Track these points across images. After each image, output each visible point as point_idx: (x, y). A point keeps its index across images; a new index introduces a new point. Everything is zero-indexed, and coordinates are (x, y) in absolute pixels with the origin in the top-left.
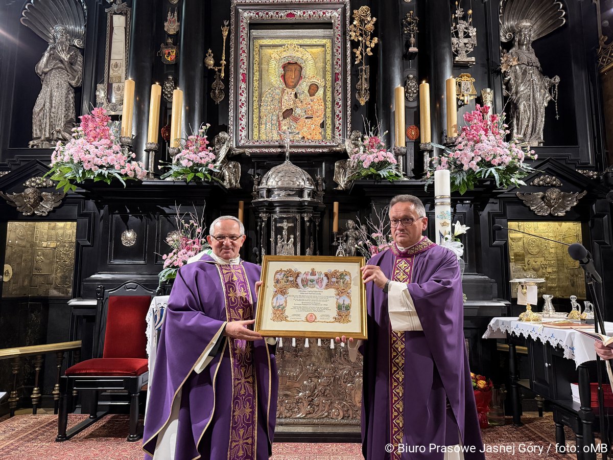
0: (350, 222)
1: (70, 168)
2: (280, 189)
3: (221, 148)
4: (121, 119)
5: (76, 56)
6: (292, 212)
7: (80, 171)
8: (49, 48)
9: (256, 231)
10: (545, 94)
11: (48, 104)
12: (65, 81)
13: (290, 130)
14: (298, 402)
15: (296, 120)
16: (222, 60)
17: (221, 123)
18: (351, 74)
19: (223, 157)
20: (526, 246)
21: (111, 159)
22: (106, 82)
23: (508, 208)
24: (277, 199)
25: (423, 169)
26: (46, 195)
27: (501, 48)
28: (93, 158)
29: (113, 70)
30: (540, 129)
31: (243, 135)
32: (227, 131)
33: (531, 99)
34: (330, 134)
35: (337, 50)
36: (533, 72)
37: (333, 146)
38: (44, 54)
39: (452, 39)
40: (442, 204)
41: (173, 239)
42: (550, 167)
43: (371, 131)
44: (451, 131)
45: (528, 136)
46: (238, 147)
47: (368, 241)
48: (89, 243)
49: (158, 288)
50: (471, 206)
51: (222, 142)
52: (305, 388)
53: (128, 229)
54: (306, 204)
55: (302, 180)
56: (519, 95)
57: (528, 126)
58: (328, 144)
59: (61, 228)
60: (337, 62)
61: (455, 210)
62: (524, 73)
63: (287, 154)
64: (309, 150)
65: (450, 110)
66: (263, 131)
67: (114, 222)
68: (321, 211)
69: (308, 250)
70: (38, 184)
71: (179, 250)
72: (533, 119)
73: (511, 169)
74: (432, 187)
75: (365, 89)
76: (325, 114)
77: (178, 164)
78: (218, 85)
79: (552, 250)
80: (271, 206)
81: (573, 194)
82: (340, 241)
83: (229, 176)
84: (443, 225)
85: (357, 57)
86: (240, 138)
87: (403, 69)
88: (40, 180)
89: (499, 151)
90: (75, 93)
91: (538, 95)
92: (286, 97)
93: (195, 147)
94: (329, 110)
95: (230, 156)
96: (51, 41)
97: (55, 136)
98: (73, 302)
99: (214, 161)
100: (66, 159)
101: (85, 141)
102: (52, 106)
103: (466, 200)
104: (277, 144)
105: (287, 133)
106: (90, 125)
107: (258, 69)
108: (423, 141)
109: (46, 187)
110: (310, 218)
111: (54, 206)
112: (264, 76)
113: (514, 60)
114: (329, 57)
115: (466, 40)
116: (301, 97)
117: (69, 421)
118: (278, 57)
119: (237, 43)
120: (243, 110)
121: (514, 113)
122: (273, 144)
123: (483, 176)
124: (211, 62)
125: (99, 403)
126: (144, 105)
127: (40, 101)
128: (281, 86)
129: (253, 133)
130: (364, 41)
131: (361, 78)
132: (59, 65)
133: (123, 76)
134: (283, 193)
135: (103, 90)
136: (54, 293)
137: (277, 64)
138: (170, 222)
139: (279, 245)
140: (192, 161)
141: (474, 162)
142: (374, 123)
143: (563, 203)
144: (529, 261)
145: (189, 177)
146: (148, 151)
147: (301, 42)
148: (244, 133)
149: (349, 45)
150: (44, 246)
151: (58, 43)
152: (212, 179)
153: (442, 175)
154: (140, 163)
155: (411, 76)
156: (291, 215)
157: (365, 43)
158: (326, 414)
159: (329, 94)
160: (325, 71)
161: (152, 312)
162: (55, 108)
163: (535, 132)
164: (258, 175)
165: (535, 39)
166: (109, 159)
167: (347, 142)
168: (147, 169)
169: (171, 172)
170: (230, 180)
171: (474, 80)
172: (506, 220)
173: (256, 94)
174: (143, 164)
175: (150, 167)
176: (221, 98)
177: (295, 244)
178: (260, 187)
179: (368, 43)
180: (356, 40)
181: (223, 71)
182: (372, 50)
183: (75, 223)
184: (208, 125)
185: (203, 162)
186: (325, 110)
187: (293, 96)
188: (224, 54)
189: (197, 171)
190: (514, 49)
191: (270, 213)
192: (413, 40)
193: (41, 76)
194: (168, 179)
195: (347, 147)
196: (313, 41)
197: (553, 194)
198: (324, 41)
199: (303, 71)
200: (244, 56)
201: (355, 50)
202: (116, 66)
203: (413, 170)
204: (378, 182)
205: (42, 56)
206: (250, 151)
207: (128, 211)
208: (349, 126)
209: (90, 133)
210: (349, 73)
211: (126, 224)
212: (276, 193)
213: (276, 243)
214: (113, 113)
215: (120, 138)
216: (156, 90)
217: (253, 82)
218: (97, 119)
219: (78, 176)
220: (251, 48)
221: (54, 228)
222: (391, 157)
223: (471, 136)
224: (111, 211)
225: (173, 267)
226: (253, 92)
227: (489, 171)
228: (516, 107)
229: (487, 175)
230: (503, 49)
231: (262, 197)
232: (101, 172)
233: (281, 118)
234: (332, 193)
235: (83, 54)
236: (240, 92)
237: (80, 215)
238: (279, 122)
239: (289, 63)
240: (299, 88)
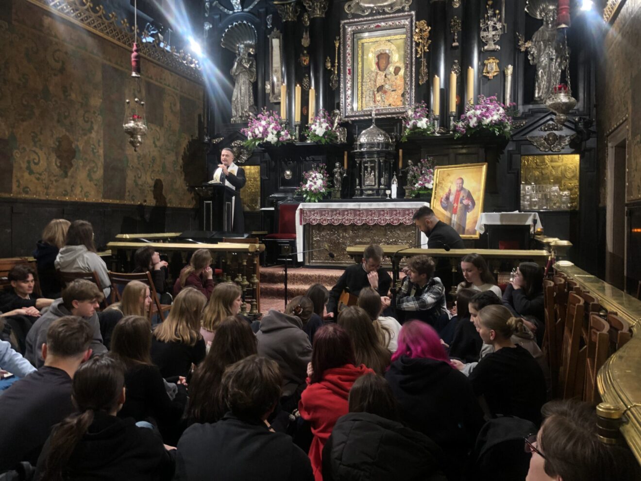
0: (410, 161)
2: (366, 144)
3: (335, 119)
5: (252, 63)
8: (237, 59)
11: (239, 96)
12: (248, 79)
15: (385, 92)
16: (335, 63)
17: (336, 102)
19: (337, 124)
22: (271, 81)
23: (523, 147)
24: (364, 150)
29: (274, 74)
33: (547, 68)
36: (551, 47)
38: (235, 63)
39: (482, 33)
42: (552, 117)
48: (267, 178)
53: (288, 170)
54: (381, 152)
57: (544, 87)
58: (401, 111)
62: (545, 47)
63: (373, 120)
64: (388, 116)
66: (364, 102)
67: (280, 165)
70: (238, 145)
72: (547, 82)
76: (404, 88)
78: (334, 78)
80: (362, 154)
83: (340, 136)
85: (419, 53)
86: (347, 111)
88: (239, 142)
90: (253, 86)
92: (379, 78)
97: (245, 115)
102: (241, 96)
104: (369, 113)
107: (361, 60)
109: (242, 146)
110: (384, 160)
111: (247, 157)
112: (365, 64)
115: (494, 33)
116: (389, 77)
119: (345, 49)
120: (349, 93)
124: (329, 65)
127: (234, 94)
128: (376, 71)
129: (358, 104)
131: (421, 66)
132: (244, 70)
133: (280, 77)
134: (368, 146)
135: (269, 85)
138: (309, 165)
139: (366, 176)
143: (559, 142)
146: (295, 126)
147: (389, 38)
148: (349, 108)
149: (414, 45)
151: (242, 58)
155: (456, 61)
156: (373, 159)
157: (423, 43)
162: (243, 97)
170: (341, 139)
171: (498, 61)
172: (520, 155)
173: (360, 77)
175: (297, 135)
176: (335, 86)
177: (375, 175)
179: (425, 44)
180: (418, 42)
181: (336, 70)
182: (428, 48)
183: (259, 167)
186: (405, 84)
187: (383, 76)
188: (336, 59)
191: (361, 158)
192: (456, 38)
193: (234, 76)
196: (397, 37)
197: (550, 137)
199: (390, 58)
200: (349, 58)
201: (417, 48)
202: (276, 71)
205: (233, 64)
206: (352, 119)
208: (413, 99)
210: (414, 63)
211: (286, 167)
212: (364, 146)
213: (364, 175)
220: (355, 48)
226: (358, 76)
231: (357, 149)
233: (376, 93)
234: (398, 144)
236: (347, 81)
237: (261, 162)
238: (374, 94)
239: (381, 54)
240: (387, 72)
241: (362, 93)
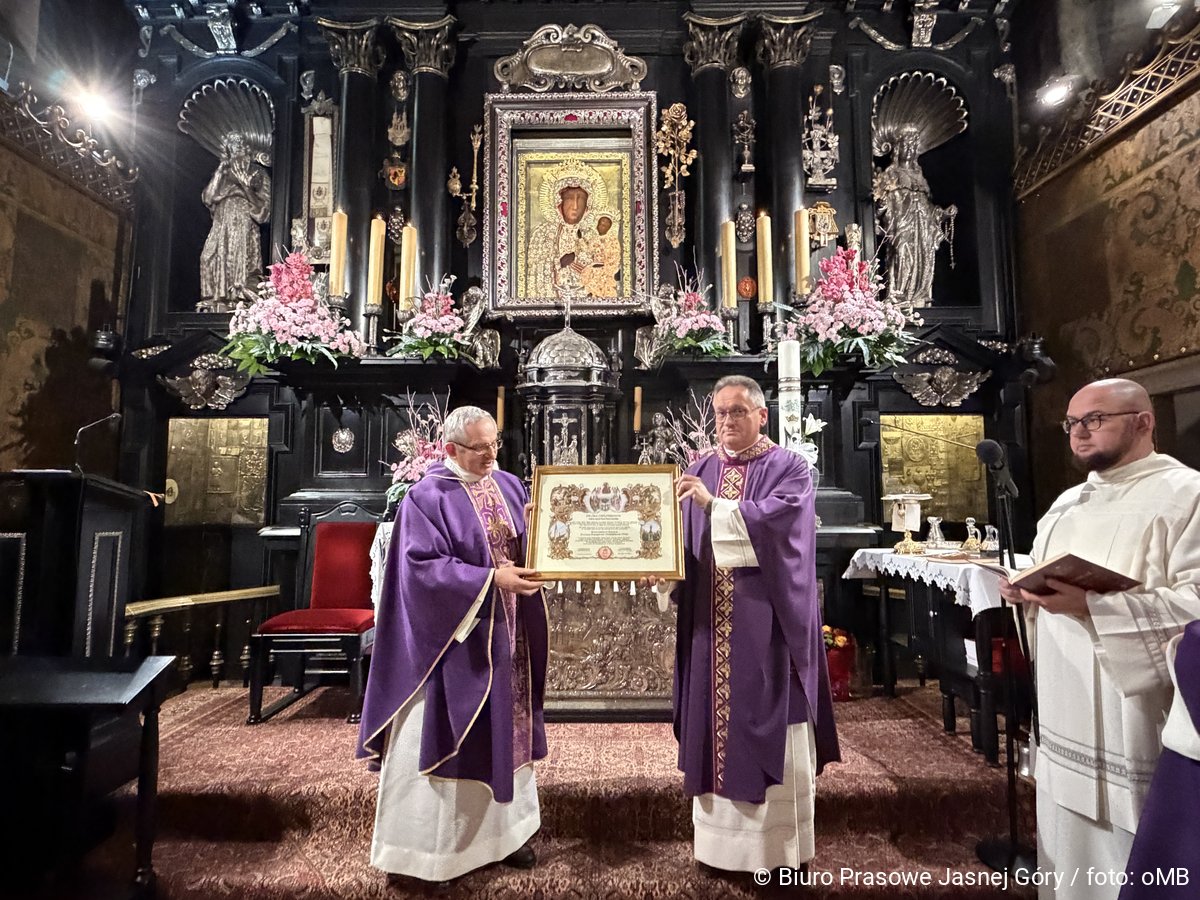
0: (658, 416)
1: (257, 341)
2: (557, 368)
3: (471, 310)
4: (328, 270)
5: (261, 178)
6: (575, 402)
7: (272, 346)
8: (220, 167)
9: (523, 429)
10: (935, 232)
11: (222, 249)
12: (246, 214)
13: (570, 284)
14: (584, 669)
15: (580, 269)
16: (472, 183)
17: (471, 274)
18: (659, 204)
19: (475, 323)
20: (906, 449)
21: (315, 327)
22: (305, 216)
23: (882, 396)
24: (551, 383)
25: (761, 340)
26: (223, 380)
27: (873, 164)
28: (290, 327)
29: (316, 199)
30: (927, 282)
31: (503, 291)
32: (480, 286)
33: (916, 240)
34: (629, 289)
35: (639, 169)
36: (919, 201)
37: (634, 306)
38: (214, 176)
39: (804, 152)
40: (789, 389)
41: (404, 442)
42: (939, 336)
43: (688, 284)
44: (801, 284)
45: (911, 293)
46: (496, 309)
47: (685, 443)
48: (287, 449)
49: (386, 512)
50: (828, 393)
51: (472, 301)
52: (594, 650)
53: (342, 427)
54: (595, 390)
55: (589, 355)
56: (898, 234)
57: (910, 278)
58: (626, 303)
59: (246, 428)
60: (638, 186)
61: (807, 398)
62: (907, 202)
63: (567, 319)
64: (598, 312)
65: (800, 255)
66: (531, 285)
67: (321, 417)
68: (616, 401)
69: (598, 457)
70: (212, 365)
71: (414, 456)
72: (918, 267)
73: (886, 340)
74: (774, 365)
75: (679, 224)
76: (621, 261)
77: (411, 333)
78: (467, 220)
79: (942, 456)
80: (543, 394)
81: (973, 374)
82: (644, 444)
83: (483, 350)
84: (791, 419)
85: (667, 179)
86: (498, 296)
87: (733, 198)
88: (214, 358)
89: (869, 314)
90: (261, 232)
91: (925, 233)
92: (565, 237)
93: (434, 309)
94: (627, 255)
95: (484, 322)
96: (224, 156)
97: (234, 295)
98: (266, 532)
99: (462, 330)
100: (252, 327)
101: (277, 302)
102: (227, 252)
103: (822, 384)
105: (567, 287)
106: (285, 278)
107: (524, 196)
108: (761, 299)
109: (222, 368)
110: (601, 411)
111: (235, 395)
112: (534, 207)
113: (892, 182)
114: (626, 179)
115: (823, 154)
116: (588, 236)
117: (265, 697)
118: (553, 180)
119: (494, 159)
120: (503, 255)
121: (891, 258)
122: (547, 303)
123: (845, 350)
124: (456, 186)
125: (306, 672)
126: (361, 251)
127: (209, 245)
128: (557, 220)
129: (517, 288)
130: (677, 156)
131: (674, 209)
132: (238, 191)
133: (330, 208)
134: (561, 375)
135: (302, 227)
136: (239, 519)
137: (552, 190)
138: (402, 419)
139: (556, 449)
140: (431, 330)
141: (834, 330)
142: (692, 274)
143: (957, 387)
144: (909, 470)
145: (427, 353)
146: (368, 316)
147: (587, 156)
148: (504, 289)
149: (655, 162)
150: (222, 453)
151: (234, 159)
152: (459, 355)
153: (789, 347)
154: (356, 332)
155: (745, 206)
156: (572, 407)
157: (679, 158)
158: (624, 684)
159: (627, 232)
160: (620, 200)
161: (378, 545)
162: (232, 254)
163: (921, 287)
164: (526, 349)
165: (925, 151)
166: (313, 328)
167: (654, 301)
168: (367, 341)
169: (401, 346)
170: (485, 357)
171: (835, 212)
172: (877, 412)
174: (361, 334)
175: (371, 338)
176: (471, 238)
177: (579, 448)
178: (528, 366)
179: (682, 158)
180: (666, 154)
181: (474, 199)
182: (689, 168)
183: (266, 420)
184: (454, 277)
185: (446, 330)
186: (622, 254)
187: (575, 235)
188: (475, 175)
189: (437, 344)
190: (892, 166)
191: (543, 404)
192: (747, 153)
193: (211, 206)
194: (396, 356)
195: (654, 308)
196: (604, 156)
197: (945, 376)
198: (619, 156)
199: (589, 198)
201: (664, 169)
202: (320, 192)
203: (748, 342)
204: (698, 357)
205: (211, 178)
206: (513, 313)
207: (341, 401)
208: (657, 277)
209: (285, 290)
210: (656, 201)
211: (339, 421)
212: (551, 374)
213: (552, 448)
214: (317, 262)
215: (328, 298)
216: (378, 227)
217: (517, 216)
218: (294, 271)
219: (268, 352)
220: (515, 166)
221: (236, 427)
222: (716, 322)
223: (830, 293)
224: (317, 402)
225: (407, 482)
226: (517, 229)
227: (855, 342)
228: (894, 252)
229: (852, 348)
230: (876, 166)
231: (531, 380)
232: (302, 347)
233: (558, 267)
234: (632, 374)
235: (270, 175)
236: (499, 229)
237: (273, 408)
238: (555, 272)
239: (569, 188)
240: (584, 223)
241: (527, 266)
